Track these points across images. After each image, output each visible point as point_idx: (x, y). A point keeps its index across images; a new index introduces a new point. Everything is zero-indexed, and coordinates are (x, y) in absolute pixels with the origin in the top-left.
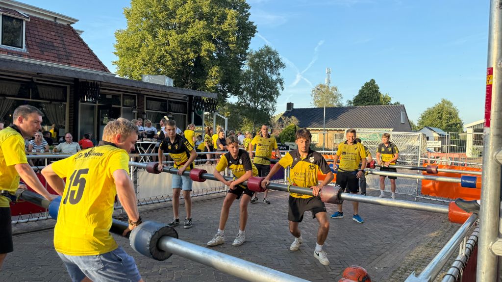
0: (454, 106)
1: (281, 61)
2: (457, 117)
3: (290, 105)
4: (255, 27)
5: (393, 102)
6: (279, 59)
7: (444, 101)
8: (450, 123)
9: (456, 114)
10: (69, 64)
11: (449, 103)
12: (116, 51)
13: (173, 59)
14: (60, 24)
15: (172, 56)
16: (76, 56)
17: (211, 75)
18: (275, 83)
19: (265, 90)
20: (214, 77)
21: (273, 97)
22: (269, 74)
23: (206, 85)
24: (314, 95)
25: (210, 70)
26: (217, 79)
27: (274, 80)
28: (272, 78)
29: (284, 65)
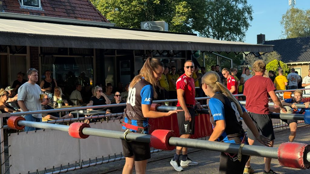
17: (178, 12)
18: (241, 12)
19: (231, 22)
20: (182, 13)
21: (240, 30)
22: (234, 3)
23: (173, 23)
24: (284, 22)
25: (176, 7)
26: (185, 15)
27: (240, 10)
28: (237, 7)
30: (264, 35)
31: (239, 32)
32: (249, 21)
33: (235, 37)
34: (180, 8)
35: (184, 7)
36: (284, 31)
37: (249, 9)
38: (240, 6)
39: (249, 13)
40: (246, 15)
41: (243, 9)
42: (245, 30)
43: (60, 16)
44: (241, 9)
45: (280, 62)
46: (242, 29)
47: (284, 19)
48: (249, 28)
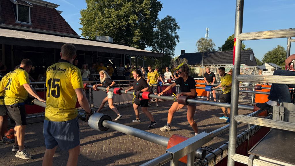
4: (162, 5)
5: (246, 48)
6: (176, 24)
7: (279, 47)
11: (282, 48)
12: (81, 22)
14: (49, 8)
15: (113, 24)
18: (174, 38)
20: (137, 35)
22: (170, 33)
23: (133, 40)
24: (198, 45)
25: (135, 32)
26: (139, 37)
28: (172, 35)
29: (179, 27)
30: (184, 50)
31: (172, 48)
32: (177, 43)
33: (170, 50)
34: (136, 33)
35: (139, 32)
36: (197, 49)
37: (177, 36)
38: (173, 35)
39: (178, 38)
40: (176, 39)
41: (175, 36)
42: (174, 47)
43: (43, 29)
44: (173, 36)
47: (198, 43)
48: (176, 46)
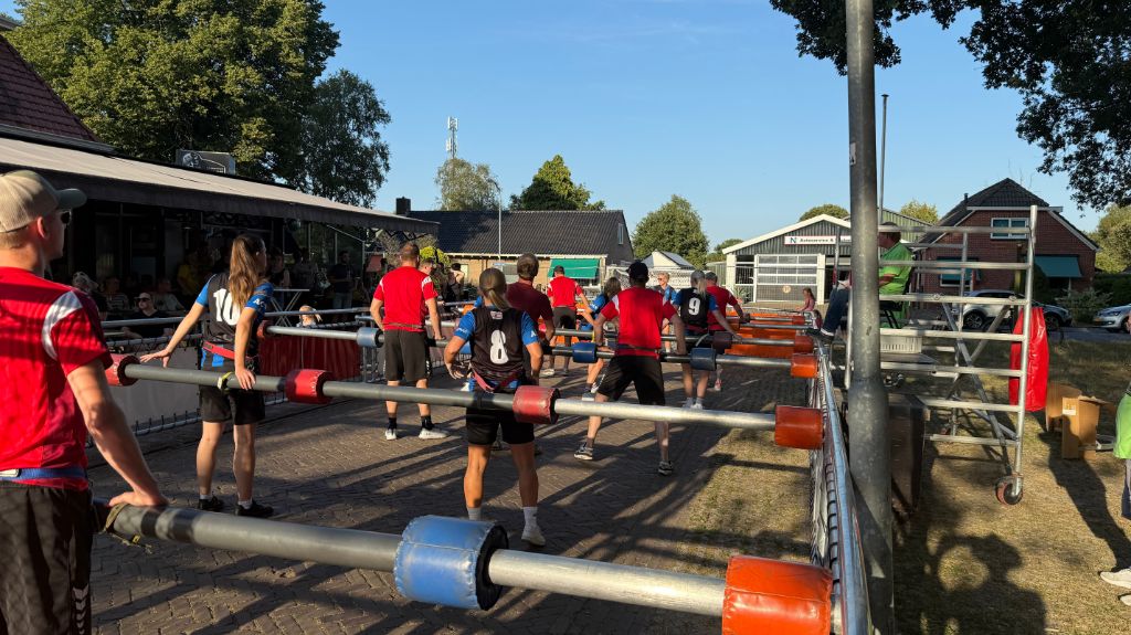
0: (693, 208)
1: (381, 106)
2: (698, 231)
3: (403, 204)
4: (336, 36)
5: (592, 201)
6: (376, 103)
7: (675, 199)
8: (687, 241)
9: (697, 226)
10: (19, 123)
11: (685, 204)
13: (159, 97)
15: (156, 92)
16: (28, 105)
17: (247, 137)
18: (369, 153)
19: (349, 169)
20: (254, 140)
21: (366, 185)
22: (356, 133)
24: (441, 181)
25: (244, 126)
26: (260, 145)
27: (367, 148)
28: (360, 142)
29: (387, 116)
30: (409, 201)
31: (364, 190)
32: (382, 171)
33: (357, 198)
34: (251, 130)
35: (259, 128)
36: (440, 196)
37: (383, 148)
38: (367, 142)
39: (384, 156)
40: (378, 159)
41: (373, 147)
42: (375, 187)
44: (369, 147)
45: (439, 251)
46: (370, 184)
47: (442, 176)
48: (384, 184)
